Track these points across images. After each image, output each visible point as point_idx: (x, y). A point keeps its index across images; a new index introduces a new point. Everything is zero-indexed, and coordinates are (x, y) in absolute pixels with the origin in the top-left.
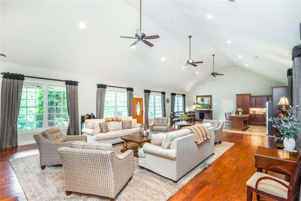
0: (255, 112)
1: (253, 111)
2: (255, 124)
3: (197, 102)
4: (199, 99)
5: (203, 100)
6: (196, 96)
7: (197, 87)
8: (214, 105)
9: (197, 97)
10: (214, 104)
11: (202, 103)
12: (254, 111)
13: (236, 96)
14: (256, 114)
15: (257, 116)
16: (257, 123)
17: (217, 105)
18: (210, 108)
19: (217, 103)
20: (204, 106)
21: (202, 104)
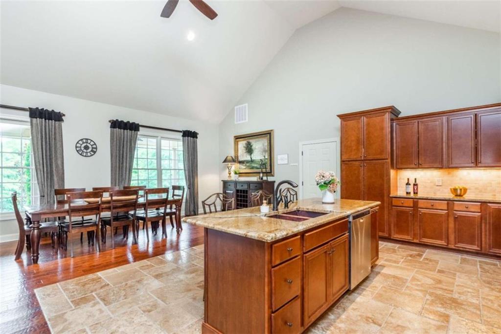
0: (415, 185)
1: (408, 184)
2: (416, 241)
3: (237, 157)
4: (242, 144)
5: (249, 150)
6: (235, 137)
7: (236, 107)
8: (280, 162)
9: (237, 138)
10: (280, 159)
11: (248, 158)
12: (412, 182)
13: (339, 121)
14: (420, 195)
15: (421, 204)
16: (425, 240)
17: (286, 162)
18: (270, 173)
19: (286, 156)
20: (253, 168)
21: (248, 162)
